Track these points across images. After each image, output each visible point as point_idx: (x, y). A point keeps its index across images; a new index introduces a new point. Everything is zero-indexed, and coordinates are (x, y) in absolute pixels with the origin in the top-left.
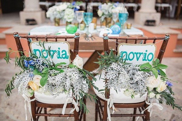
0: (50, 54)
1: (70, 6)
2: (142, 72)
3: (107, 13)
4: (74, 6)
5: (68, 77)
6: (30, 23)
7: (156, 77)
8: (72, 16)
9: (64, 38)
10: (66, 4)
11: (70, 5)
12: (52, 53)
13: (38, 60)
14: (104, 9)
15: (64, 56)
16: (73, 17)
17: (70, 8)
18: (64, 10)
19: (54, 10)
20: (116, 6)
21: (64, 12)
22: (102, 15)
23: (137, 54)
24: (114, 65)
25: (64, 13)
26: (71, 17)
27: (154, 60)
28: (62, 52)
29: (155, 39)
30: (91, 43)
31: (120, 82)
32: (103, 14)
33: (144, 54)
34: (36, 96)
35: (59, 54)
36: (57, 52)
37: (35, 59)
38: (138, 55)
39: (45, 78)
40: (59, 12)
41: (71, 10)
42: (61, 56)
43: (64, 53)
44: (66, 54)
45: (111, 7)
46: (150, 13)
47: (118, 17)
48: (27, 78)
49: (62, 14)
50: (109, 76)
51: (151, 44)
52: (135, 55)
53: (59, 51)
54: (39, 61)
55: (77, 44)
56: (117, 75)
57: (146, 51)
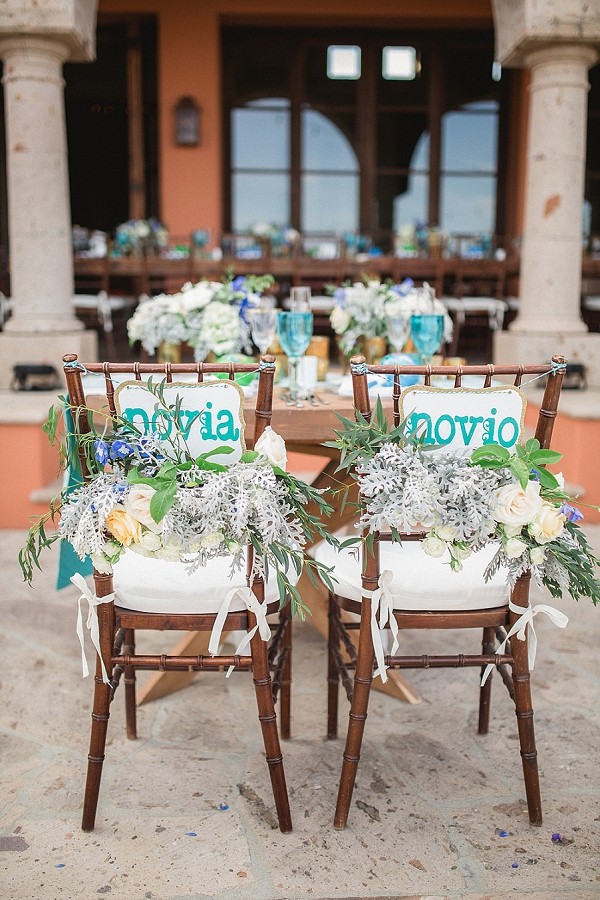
0: (179, 425)
1: (222, 295)
2: (478, 468)
3: (365, 319)
4: (240, 294)
5: (240, 488)
6: (32, 380)
7: (524, 486)
8: (232, 330)
9: (227, 371)
10: (209, 287)
11: (223, 289)
12: (184, 420)
13: (141, 440)
14: (354, 304)
15: (224, 431)
16: (236, 333)
17: (223, 301)
18: (200, 310)
19: (157, 311)
20: (402, 294)
21: (199, 315)
22: (349, 328)
23: (463, 420)
24: (388, 451)
25: (201, 318)
26: (228, 334)
27: (520, 441)
28: (219, 418)
29: (519, 373)
30: (310, 411)
31: (407, 502)
32: (353, 323)
33: (487, 422)
34: (117, 587)
35: (208, 425)
36: (204, 416)
37: (132, 437)
38: (468, 426)
39: (165, 494)
40: (179, 315)
41: (227, 308)
42: (214, 432)
43: (225, 419)
44: (230, 423)
45: (383, 297)
46: (561, 337)
47: (409, 330)
48: (107, 494)
49: (193, 324)
50: (373, 485)
51: (506, 388)
52: (458, 425)
53: (208, 415)
54: (144, 442)
55: (268, 390)
56: (399, 481)
57: (494, 411)
